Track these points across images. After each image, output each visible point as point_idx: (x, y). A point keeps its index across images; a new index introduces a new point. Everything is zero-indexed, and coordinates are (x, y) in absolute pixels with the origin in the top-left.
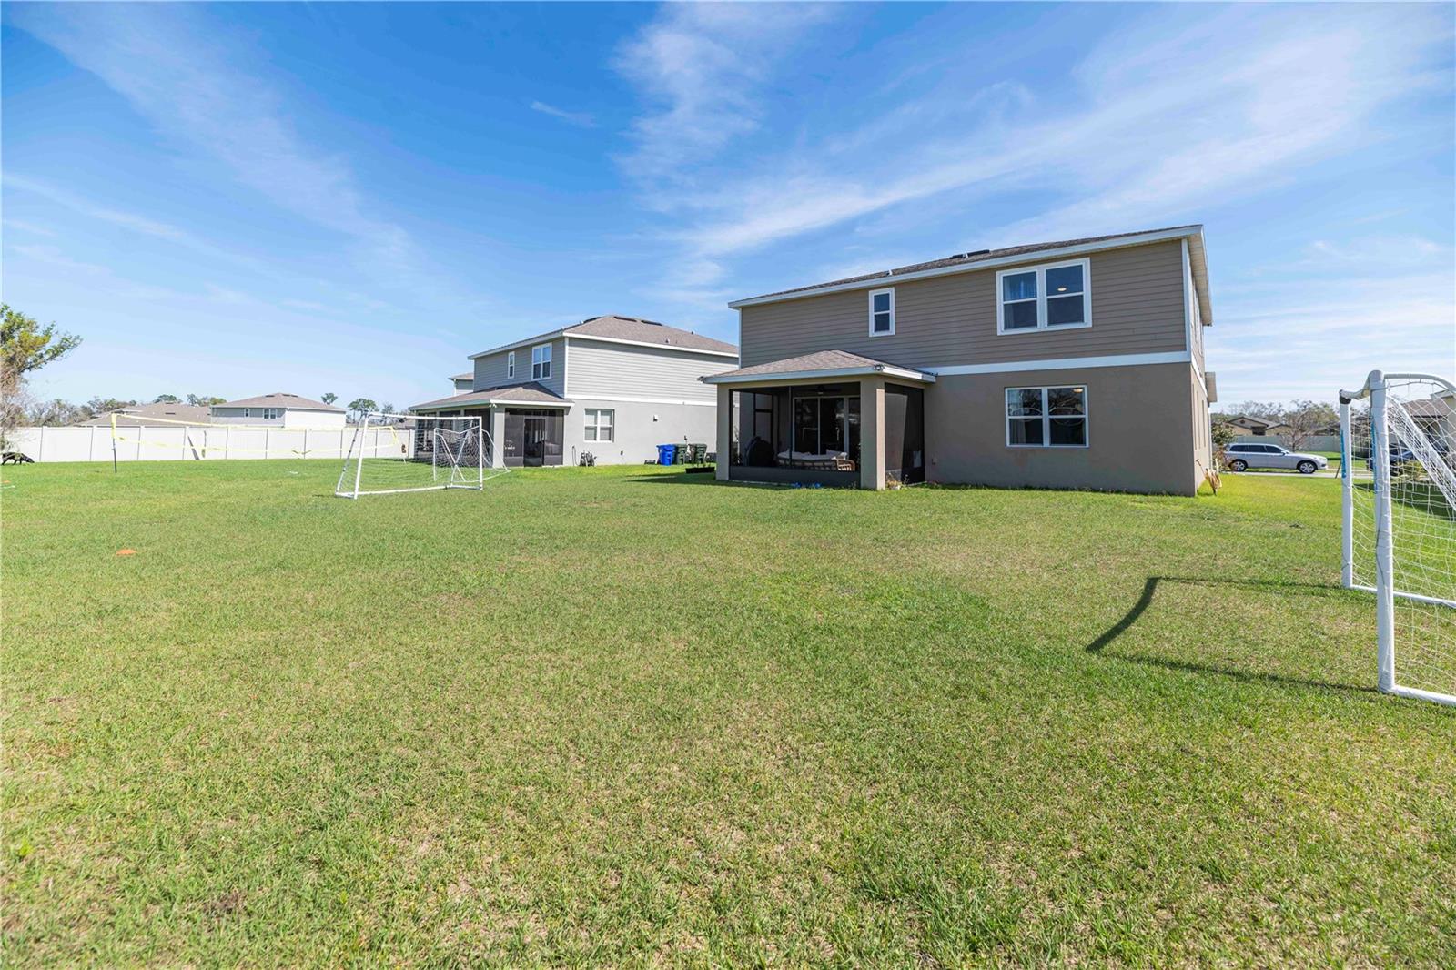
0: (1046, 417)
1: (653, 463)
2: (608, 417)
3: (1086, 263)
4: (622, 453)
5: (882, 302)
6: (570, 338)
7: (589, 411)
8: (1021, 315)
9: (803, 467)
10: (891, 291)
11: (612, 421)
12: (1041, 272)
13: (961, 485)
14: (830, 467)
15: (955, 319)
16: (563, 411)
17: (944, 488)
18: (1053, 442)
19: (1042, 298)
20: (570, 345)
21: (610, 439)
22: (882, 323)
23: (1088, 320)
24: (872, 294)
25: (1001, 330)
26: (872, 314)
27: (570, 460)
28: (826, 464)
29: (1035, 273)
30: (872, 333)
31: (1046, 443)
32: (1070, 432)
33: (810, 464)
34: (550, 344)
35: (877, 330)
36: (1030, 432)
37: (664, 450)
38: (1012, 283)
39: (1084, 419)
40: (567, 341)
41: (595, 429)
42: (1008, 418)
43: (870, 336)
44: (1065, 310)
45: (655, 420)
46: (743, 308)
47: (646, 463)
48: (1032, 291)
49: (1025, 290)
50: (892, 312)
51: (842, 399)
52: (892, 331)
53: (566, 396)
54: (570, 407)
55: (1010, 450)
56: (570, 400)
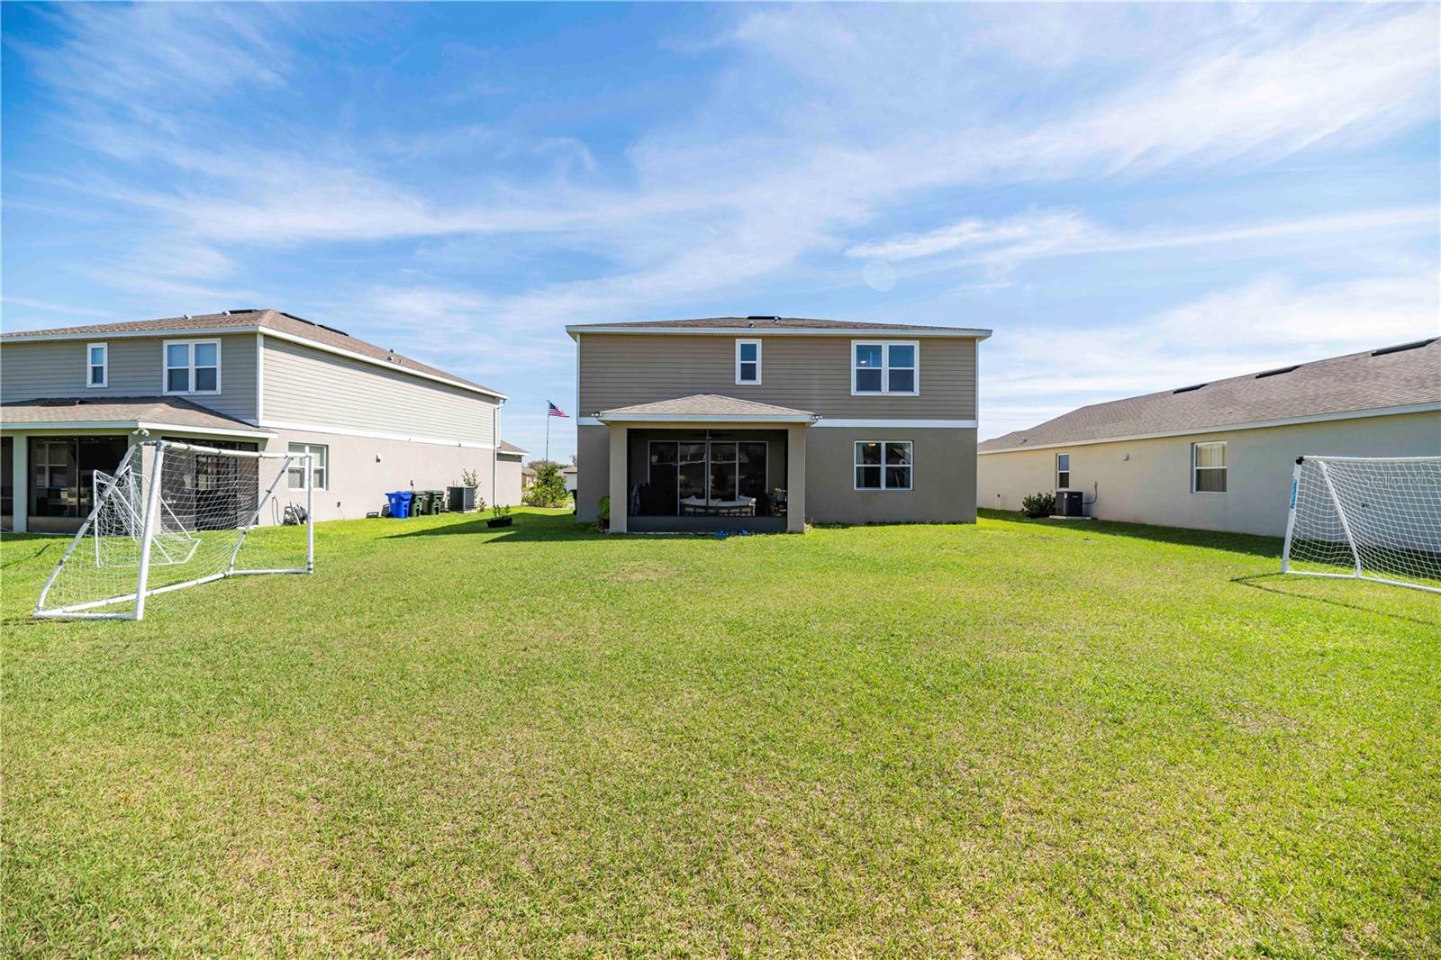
0: (883, 466)
1: (377, 517)
2: (318, 455)
3: (916, 344)
4: (339, 504)
5: (749, 352)
6: (266, 336)
7: (294, 447)
8: (869, 380)
9: (716, 514)
10: (758, 343)
11: (325, 460)
12: (885, 346)
13: (831, 524)
14: (746, 513)
15: (816, 377)
16: (256, 445)
17: (843, 528)
18: (887, 486)
19: (885, 368)
20: (265, 347)
21: (321, 486)
22: (748, 372)
23: (917, 392)
24: (739, 343)
25: (854, 392)
26: (739, 362)
27: (268, 516)
28: (744, 510)
29: (881, 346)
30: (738, 381)
31: (883, 487)
32: (898, 478)
33: (727, 511)
34: (218, 341)
35: (743, 378)
36: (870, 478)
37: (397, 498)
38: (862, 352)
39: (909, 468)
40: (260, 340)
41: (301, 472)
42: (856, 466)
43: (737, 383)
44: (902, 380)
45: (378, 460)
46: (582, 335)
47: (368, 517)
48: (878, 361)
49: (874, 359)
50: (758, 362)
51: (735, 444)
52: (758, 381)
53: (262, 423)
54: (266, 440)
55: (858, 493)
56: (267, 430)
